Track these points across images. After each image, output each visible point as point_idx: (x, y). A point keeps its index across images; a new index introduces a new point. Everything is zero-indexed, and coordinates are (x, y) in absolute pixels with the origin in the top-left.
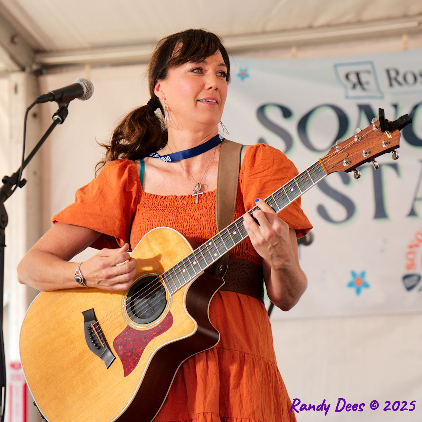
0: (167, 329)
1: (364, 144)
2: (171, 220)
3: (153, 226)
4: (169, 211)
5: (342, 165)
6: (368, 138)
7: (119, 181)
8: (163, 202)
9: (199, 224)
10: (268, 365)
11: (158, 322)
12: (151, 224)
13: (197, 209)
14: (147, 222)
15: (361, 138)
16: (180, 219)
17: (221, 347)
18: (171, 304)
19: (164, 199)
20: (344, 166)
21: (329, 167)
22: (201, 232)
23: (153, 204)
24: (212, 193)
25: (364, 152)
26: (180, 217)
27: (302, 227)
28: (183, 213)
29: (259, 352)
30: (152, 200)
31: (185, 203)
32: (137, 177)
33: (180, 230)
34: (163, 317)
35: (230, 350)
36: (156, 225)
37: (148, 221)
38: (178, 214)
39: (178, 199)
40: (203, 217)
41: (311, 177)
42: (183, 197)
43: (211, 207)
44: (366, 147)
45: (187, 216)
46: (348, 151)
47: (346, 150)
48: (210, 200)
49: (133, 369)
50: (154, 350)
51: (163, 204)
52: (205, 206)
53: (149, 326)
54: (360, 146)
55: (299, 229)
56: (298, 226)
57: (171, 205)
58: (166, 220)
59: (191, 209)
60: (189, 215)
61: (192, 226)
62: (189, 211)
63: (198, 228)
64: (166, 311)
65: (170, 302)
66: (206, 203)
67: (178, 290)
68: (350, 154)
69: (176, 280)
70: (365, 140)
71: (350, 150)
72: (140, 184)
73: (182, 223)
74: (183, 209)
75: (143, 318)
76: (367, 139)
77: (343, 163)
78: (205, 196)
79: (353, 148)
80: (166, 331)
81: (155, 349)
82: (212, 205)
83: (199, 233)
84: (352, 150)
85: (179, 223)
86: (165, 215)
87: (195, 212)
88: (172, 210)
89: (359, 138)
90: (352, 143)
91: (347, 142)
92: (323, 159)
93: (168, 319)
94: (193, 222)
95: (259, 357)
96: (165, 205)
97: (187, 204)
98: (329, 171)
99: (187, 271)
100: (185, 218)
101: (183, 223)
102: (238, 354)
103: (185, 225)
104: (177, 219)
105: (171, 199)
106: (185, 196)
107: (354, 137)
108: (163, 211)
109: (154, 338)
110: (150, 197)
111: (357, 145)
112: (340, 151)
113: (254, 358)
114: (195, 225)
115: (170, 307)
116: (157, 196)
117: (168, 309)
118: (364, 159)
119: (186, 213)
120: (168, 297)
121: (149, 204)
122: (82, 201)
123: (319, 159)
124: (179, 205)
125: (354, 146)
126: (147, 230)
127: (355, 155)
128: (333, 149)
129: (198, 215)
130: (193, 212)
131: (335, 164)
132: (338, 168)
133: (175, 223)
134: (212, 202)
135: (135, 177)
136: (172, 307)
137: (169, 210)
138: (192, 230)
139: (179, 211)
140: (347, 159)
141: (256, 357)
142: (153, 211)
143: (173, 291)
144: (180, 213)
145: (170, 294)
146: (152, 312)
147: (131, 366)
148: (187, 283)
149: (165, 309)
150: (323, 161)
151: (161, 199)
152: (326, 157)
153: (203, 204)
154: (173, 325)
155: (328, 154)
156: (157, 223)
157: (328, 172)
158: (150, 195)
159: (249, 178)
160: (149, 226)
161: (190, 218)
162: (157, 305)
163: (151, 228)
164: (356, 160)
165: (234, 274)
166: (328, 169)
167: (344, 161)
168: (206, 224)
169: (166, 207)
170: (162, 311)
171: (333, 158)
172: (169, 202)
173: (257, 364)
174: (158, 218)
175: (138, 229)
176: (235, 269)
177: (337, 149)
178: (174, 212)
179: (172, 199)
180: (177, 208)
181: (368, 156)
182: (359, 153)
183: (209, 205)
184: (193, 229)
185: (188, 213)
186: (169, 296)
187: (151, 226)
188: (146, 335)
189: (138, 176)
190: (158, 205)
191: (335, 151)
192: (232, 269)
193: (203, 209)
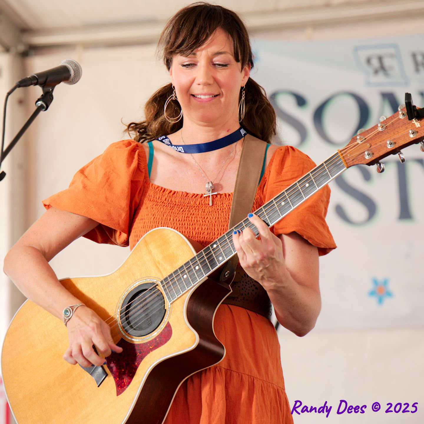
0: (166, 342)
1: (389, 133)
2: (180, 220)
3: (158, 224)
4: (179, 210)
5: (363, 157)
6: (394, 126)
7: (128, 168)
8: (171, 198)
9: (213, 228)
10: (278, 393)
11: (155, 334)
12: (156, 222)
13: (211, 212)
14: (152, 218)
15: (386, 127)
16: (191, 220)
17: (229, 368)
18: (170, 314)
19: (173, 195)
20: (365, 158)
21: (349, 159)
22: (215, 237)
23: (160, 198)
24: (229, 195)
25: (388, 142)
26: (192, 218)
27: (325, 245)
28: (195, 214)
29: (268, 377)
30: (159, 193)
31: (198, 203)
32: (145, 165)
33: (190, 232)
34: (161, 328)
35: (238, 373)
36: (163, 223)
37: (154, 218)
38: (189, 214)
39: (188, 197)
40: (218, 220)
41: (329, 171)
42: (195, 196)
43: (228, 211)
44: (391, 137)
45: (200, 218)
46: (370, 142)
47: (368, 140)
48: (227, 203)
49: (126, 388)
50: (150, 366)
51: (171, 200)
52: (220, 209)
53: (145, 338)
54: (384, 136)
55: (323, 247)
56: (321, 244)
57: (181, 202)
58: (175, 220)
59: (205, 210)
60: (202, 217)
61: (204, 229)
62: (202, 212)
63: (211, 233)
64: (164, 322)
65: (169, 312)
66: (222, 206)
67: (178, 298)
68: (373, 145)
69: (176, 286)
70: (390, 129)
71: (373, 140)
72: (147, 173)
73: (193, 225)
74: (195, 209)
75: (139, 330)
76: (392, 128)
77: (364, 155)
78: (220, 198)
79: (376, 138)
80: (164, 344)
81: (152, 365)
82: (229, 208)
83: (212, 238)
84: (375, 140)
85: (190, 225)
86: (173, 213)
87: (209, 214)
88: (182, 208)
89: (383, 127)
90: (375, 132)
91: (369, 132)
92: (343, 150)
93: (166, 331)
94: (206, 226)
95: (268, 383)
96: (174, 201)
97: (200, 204)
98: (349, 164)
99: (188, 277)
100: (197, 220)
101: (195, 226)
102: (247, 379)
103: (197, 227)
104: (188, 220)
105: (180, 195)
106: (197, 195)
107: (378, 126)
108: (172, 208)
109: (151, 352)
110: (157, 190)
111: (381, 135)
112: (361, 141)
113: (263, 384)
114: (209, 229)
115: (169, 317)
116: (165, 189)
117: (167, 319)
118: (389, 151)
119: (198, 214)
120: (167, 307)
121: (155, 197)
122: (85, 187)
123: (338, 150)
124: (190, 203)
125: (377, 136)
126: (152, 227)
127: (379, 145)
128: (354, 139)
129: (213, 218)
130: (207, 214)
131: (356, 156)
132: (359, 160)
133: (185, 224)
134: (229, 206)
135: (143, 164)
136: (171, 317)
137: (179, 208)
138: (204, 234)
139: (190, 211)
140: (369, 150)
141: (265, 382)
142: (160, 207)
143: (173, 299)
144: (191, 214)
145: (170, 302)
146: (148, 323)
147: (124, 383)
148: (188, 291)
149: (164, 320)
150: (342, 152)
151: (170, 194)
152: (346, 149)
153: (218, 206)
154: (172, 337)
155: (348, 145)
156: (163, 221)
157: (348, 166)
158: (157, 188)
159: (275, 184)
160: (154, 223)
161: (204, 221)
162: (155, 315)
163: (157, 226)
164: (379, 152)
165: (244, 288)
166: (347, 161)
167: (366, 153)
168: (221, 229)
169: (174, 204)
170: (160, 321)
171: (352, 150)
172: (178, 199)
173: (265, 391)
174: (165, 216)
175: (141, 225)
176: (246, 283)
177: (358, 140)
178: (185, 211)
179: (183, 195)
180: (188, 208)
181: (393, 147)
182: (382, 144)
183: (225, 208)
184: (206, 233)
185: (201, 215)
186: (169, 305)
187: (156, 223)
188: (141, 348)
189: (146, 163)
190: (166, 200)
191: (356, 141)
192: (243, 282)
193: (218, 212)
